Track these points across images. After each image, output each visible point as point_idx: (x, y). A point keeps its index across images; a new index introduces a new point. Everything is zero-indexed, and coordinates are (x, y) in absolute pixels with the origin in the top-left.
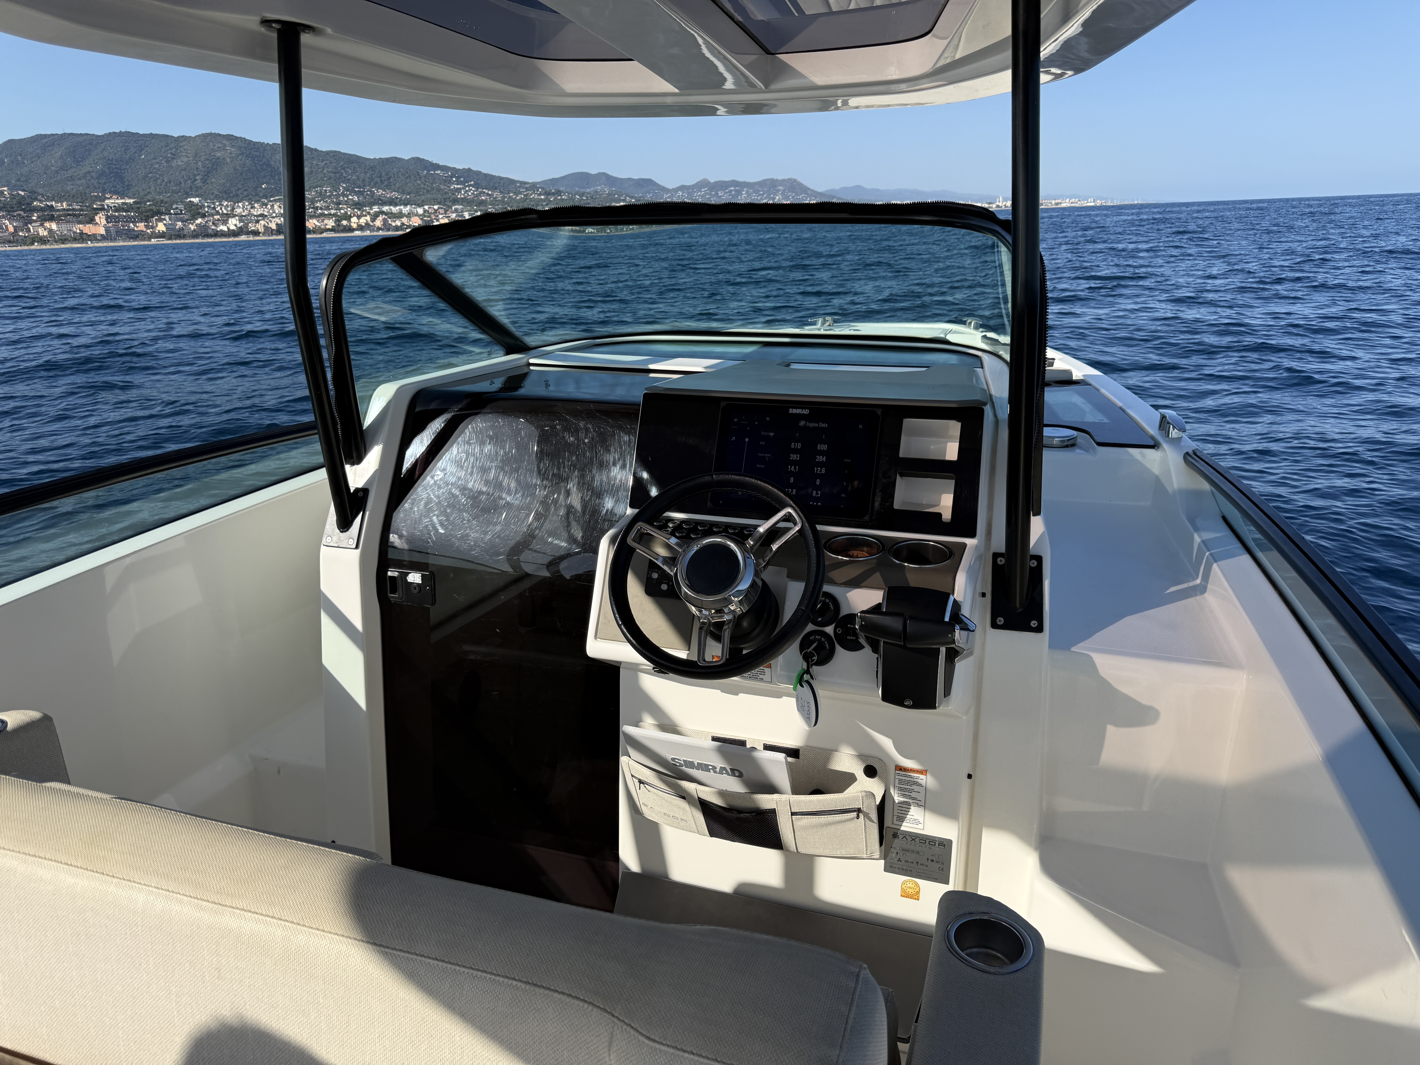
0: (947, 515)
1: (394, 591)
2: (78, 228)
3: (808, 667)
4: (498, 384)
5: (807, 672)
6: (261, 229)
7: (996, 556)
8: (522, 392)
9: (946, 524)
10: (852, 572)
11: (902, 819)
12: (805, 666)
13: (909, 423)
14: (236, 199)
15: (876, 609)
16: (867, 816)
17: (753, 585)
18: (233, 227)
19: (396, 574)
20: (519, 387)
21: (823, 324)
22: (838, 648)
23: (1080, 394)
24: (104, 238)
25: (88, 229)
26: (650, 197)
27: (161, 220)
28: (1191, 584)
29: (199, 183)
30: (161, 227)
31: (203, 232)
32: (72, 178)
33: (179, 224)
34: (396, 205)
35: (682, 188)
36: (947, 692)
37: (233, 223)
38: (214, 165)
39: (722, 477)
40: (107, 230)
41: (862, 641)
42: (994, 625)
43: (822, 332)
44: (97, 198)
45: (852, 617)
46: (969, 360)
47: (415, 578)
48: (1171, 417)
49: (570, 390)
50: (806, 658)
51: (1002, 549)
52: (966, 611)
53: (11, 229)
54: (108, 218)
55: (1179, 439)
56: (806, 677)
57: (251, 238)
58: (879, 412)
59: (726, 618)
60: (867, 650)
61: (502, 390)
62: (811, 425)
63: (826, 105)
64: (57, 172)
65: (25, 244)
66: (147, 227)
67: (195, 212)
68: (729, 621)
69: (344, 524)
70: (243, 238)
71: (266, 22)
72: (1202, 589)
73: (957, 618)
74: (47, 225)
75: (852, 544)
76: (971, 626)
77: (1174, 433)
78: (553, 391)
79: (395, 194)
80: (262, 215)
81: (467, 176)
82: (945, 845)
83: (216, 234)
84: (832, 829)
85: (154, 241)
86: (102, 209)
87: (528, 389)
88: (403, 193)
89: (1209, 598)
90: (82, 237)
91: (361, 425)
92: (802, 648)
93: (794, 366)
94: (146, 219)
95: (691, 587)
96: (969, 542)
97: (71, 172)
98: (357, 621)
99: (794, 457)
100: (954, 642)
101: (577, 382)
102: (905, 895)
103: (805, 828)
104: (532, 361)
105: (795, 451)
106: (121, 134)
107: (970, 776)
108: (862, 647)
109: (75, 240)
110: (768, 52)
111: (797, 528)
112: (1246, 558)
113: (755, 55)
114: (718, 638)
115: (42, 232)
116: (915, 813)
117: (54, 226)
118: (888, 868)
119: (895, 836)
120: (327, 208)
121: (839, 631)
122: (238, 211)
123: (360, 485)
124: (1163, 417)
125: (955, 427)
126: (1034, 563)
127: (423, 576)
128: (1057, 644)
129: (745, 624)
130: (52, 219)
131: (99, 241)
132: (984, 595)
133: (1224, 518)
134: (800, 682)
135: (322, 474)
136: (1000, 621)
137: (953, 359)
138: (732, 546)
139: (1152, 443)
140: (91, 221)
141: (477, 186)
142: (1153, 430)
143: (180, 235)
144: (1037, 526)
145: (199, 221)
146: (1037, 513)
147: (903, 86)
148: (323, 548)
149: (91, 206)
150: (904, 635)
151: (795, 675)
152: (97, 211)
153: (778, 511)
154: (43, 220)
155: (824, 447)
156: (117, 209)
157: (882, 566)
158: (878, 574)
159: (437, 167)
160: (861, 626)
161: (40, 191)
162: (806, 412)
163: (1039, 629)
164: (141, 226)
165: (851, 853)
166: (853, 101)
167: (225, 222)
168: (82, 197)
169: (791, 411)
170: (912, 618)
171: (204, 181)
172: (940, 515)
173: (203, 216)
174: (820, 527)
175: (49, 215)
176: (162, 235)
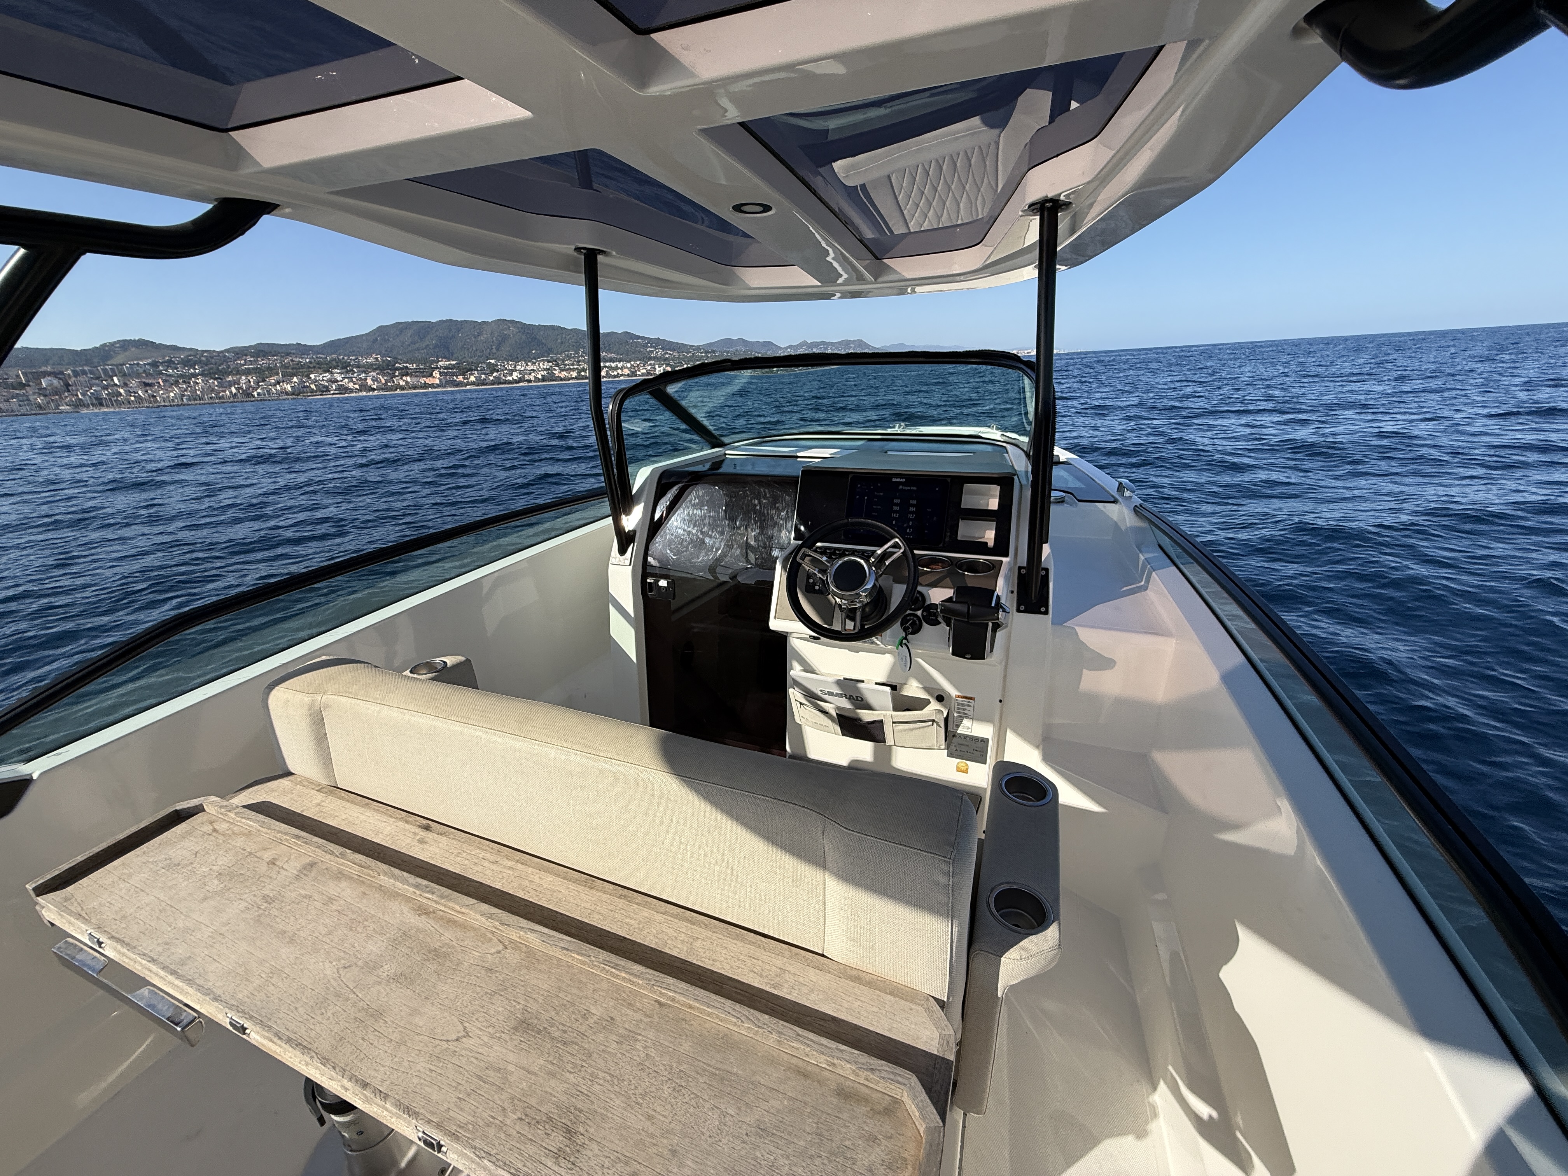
0: (991, 544)
1: (651, 591)
2: (423, 380)
3: (906, 635)
4: (707, 466)
5: (906, 638)
6: (533, 379)
7: (1020, 568)
8: (721, 470)
9: (990, 549)
10: (933, 578)
11: (958, 726)
12: (904, 635)
13: (967, 486)
14: (517, 360)
15: (949, 600)
16: (938, 724)
17: (874, 585)
18: (515, 378)
19: (652, 581)
20: (720, 467)
21: (899, 427)
22: (924, 624)
23: (1065, 470)
24: (438, 386)
25: (429, 381)
26: (770, 354)
27: (472, 374)
28: (1138, 585)
29: (494, 350)
30: (472, 379)
31: (497, 381)
32: (418, 349)
33: (483, 376)
34: (614, 362)
35: (790, 347)
36: (991, 650)
37: (516, 375)
38: (504, 338)
39: (854, 520)
40: (440, 380)
41: (940, 619)
42: (1018, 611)
43: (899, 432)
44: (434, 361)
45: (935, 606)
46: (999, 448)
47: (663, 583)
48: (1126, 483)
49: (749, 469)
50: (905, 630)
51: (1025, 565)
52: (1003, 601)
53: (383, 381)
54: (440, 373)
55: (1131, 497)
56: (904, 641)
57: (526, 384)
58: (949, 480)
59: (858, 605)
60: (943, 625)
61: (709, 470)
62: (907, 488)
63: (902, 292)
64: (409, 345)
65: (392, 390)
66: (464, 379)
67: (493, 369)
68: (860, 607)
69: (622, 551)
70: (521, 384)
71: (578, 249)
72: (1145, 588)
73: (999, 605)
74: (404, 378)
75: (933, 561)
76: (1008, 610)
77: (1127, 493)
78: (739, 470)
79: (613, 355)
80: (533, 370)
81: (657, 343)
82: (985, 741)
83: (506, 382)
84: (917, 731)
85: (468, 387)
86: (437, 368)
87: (725, 469)
88: (618, 354)
89: (1150, 593)
90: (426, 386)
91: (631, 492)
92: (902, 625)
93: (889, 453)
94: (464, 374)
95: (837, 587)
96: (1005, 560)
97: (417, 345)
98: (630, 610)
99: (895, 508)
100: (998, 619)
101: (753, 465)
102: (959, 770)
103: (901, 731)
104: (727, 452)
105: (896, 505)
106: (447, 321)
107: (1001, 701)
108: (940, 623)
109: (421, 387)
110: (877, 258)
111: (902, 551)
112: (1174, 568)
113: (869, 260)
114: (853, 619)
115: (402, 383)
116: (966, 722)
117: (408, 379)
118: (950, 755)
119: (954, 736)
120: (573, 365)
121: (925, 614)
122: (518, 367)
123: (631, 528)
124: (1120, 483)
125: (996, 489)
126: (1044, 573)
127: (668, 582)
128: (1058, 622)
129: (867, 610)
130: (407, 375)
131: (435, 388)
132: (1012, 592)
133: (1160, 546)
134: (901, 644)
135: (610, 520)
136: (1022, 608)
137: (989, 448)
138: (862, 562)
139: (1112, 500)
140: (431, 375)
141: (663, 349)
142: (1113, 491)
143: (484, 383)
144: (1046, 549)
145: (495, 374)
146: (1047, 542)
147: (962, 278)
148: (610, 566)
149: (430, 366)
150: (968, 615)
151: (897, 641)
152: (434, 369)
153: (889, 540)
154: (402, 375)
155: (914, 502)
156: (446, 368)
157: (950, 574)
158: (948, 579)
159: (639, 337)
160: (941, 610)
161: (400, 357)
162: (903, 480)
163: (1046, 613)
164: (461, 378)
165: (928, 745)
166: (918, 289)
167: (511, 375)
168: (424, 361)
169: (894, 480)
170: (973, 605)
171: (498, 349)
172: (986, 543)
173: (498, 371)
174: (916, 552)
175: (405, 372)
176: (473, 383)
